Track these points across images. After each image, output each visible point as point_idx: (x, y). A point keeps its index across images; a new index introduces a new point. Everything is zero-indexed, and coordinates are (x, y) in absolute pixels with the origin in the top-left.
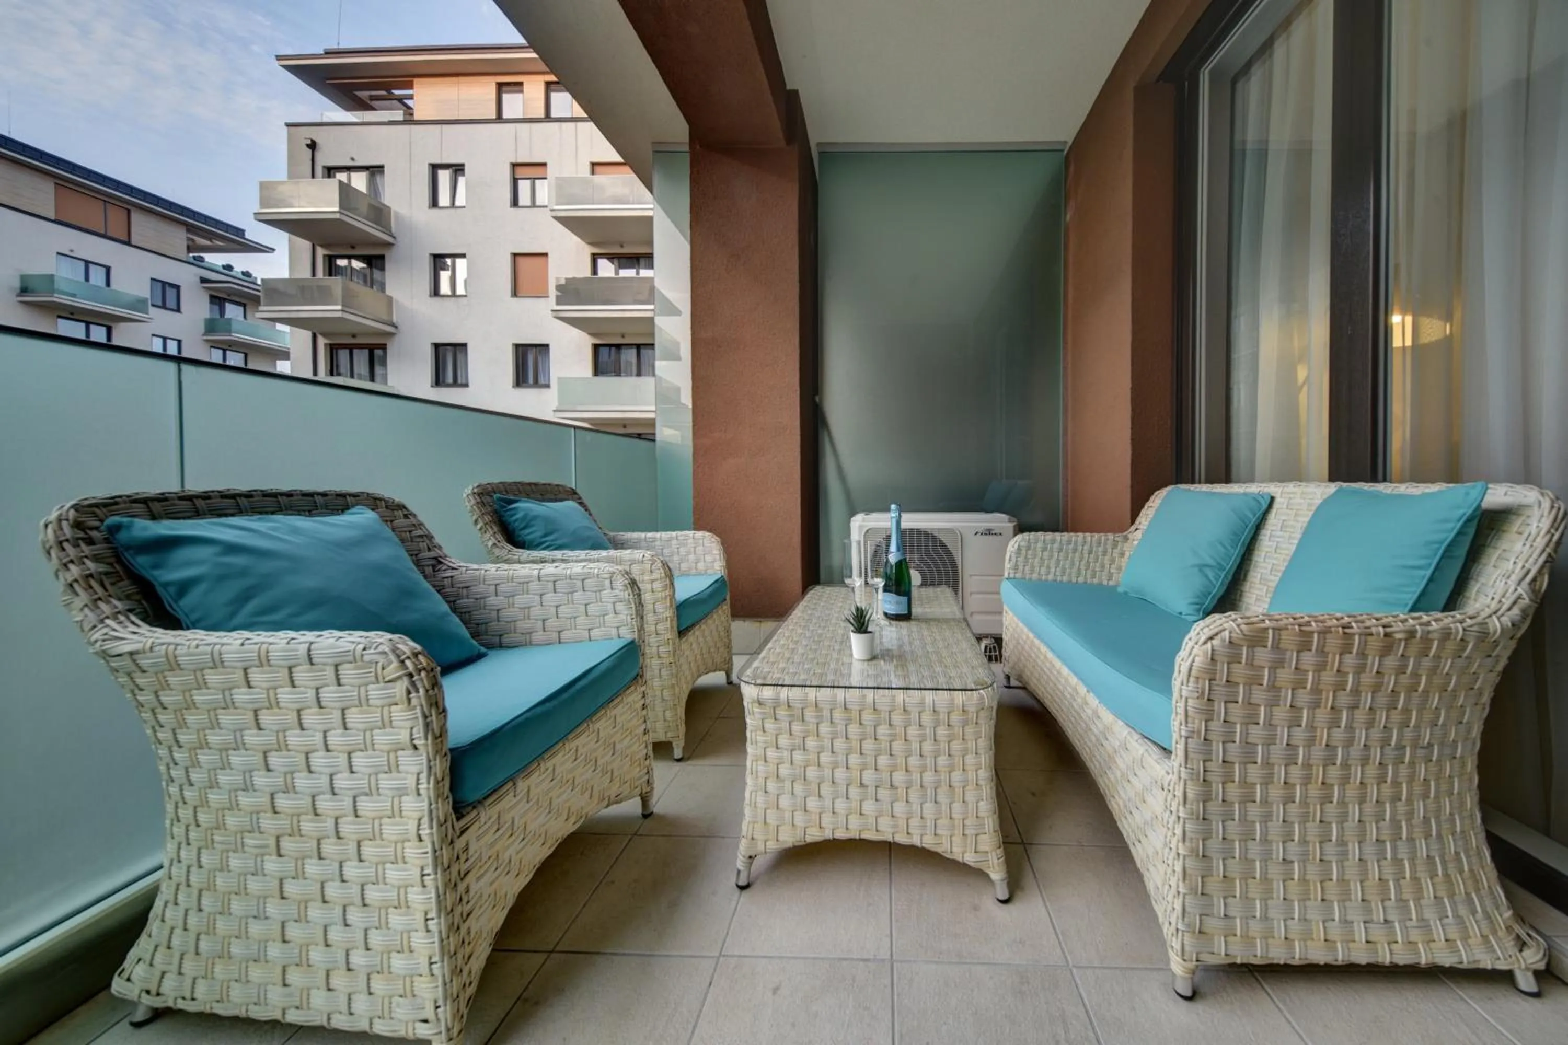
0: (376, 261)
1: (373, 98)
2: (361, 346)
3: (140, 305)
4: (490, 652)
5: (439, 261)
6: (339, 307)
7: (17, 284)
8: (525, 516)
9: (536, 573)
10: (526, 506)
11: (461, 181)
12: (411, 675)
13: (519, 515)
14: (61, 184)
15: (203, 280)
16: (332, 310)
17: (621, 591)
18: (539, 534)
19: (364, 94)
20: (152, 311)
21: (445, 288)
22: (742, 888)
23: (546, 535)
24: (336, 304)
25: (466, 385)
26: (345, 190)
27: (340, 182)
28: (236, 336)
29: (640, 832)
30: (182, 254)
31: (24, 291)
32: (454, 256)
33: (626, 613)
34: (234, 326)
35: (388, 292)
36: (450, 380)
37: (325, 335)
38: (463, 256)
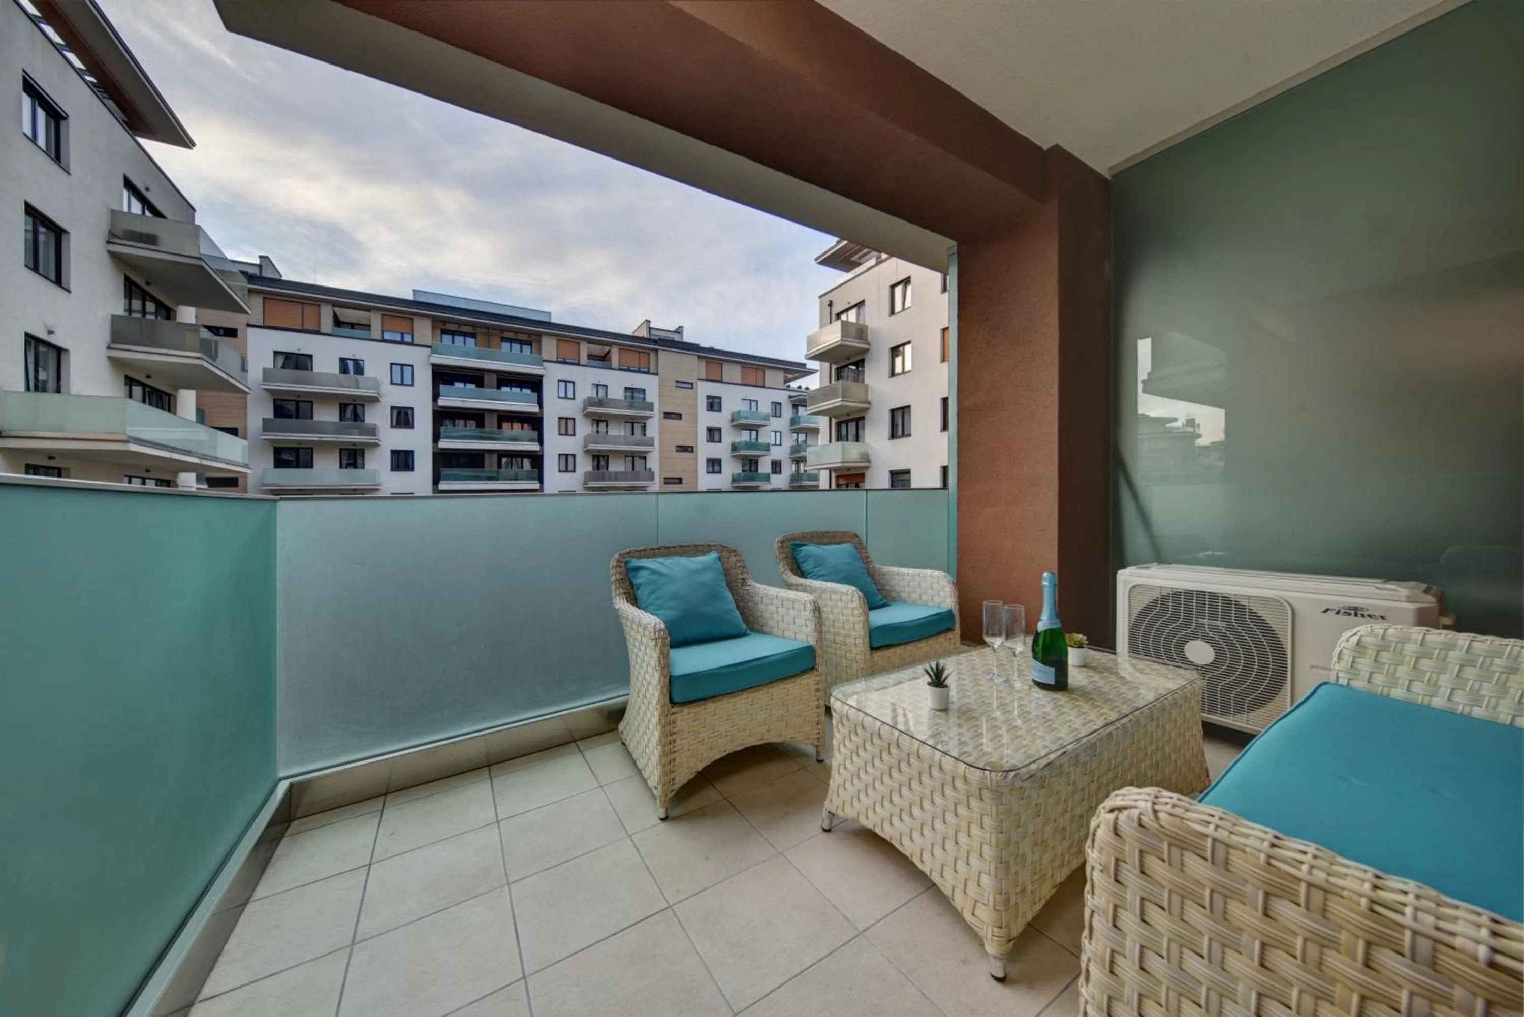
0: (860, 363)
1: (860, 258)
2: (852, 420)
3: (767, 418)
4: (752, 633)
5: (895, 351)
6: (840, 399)
7: (730, 417)
8: (805, 555)
9: (775, 594)
10: (811, 549)
11: (909, 288)
12: (656, 639)
13: (803, 554)
14: (744, 366)
15: (790, 397)
16: (836, 402)
17: (808, 614)
18: (810, 567)
19: (855, 258)
20: (772, 419)
21: (898, 369)
22: (825, 830)
23: (815, 568)
24: (839, 397)
25: (909, 435)
26: (846, 325)
27: (843, 321)
28: (802, 425)
29: (808, 768)
30: (782, 385)
31: (732, 420)
32: (904, 345)
33: (810, 628)
34: (802, 419)
35: (866, 382)
36: (900, 433)
37: (835, 417)
38: (909, 343)
